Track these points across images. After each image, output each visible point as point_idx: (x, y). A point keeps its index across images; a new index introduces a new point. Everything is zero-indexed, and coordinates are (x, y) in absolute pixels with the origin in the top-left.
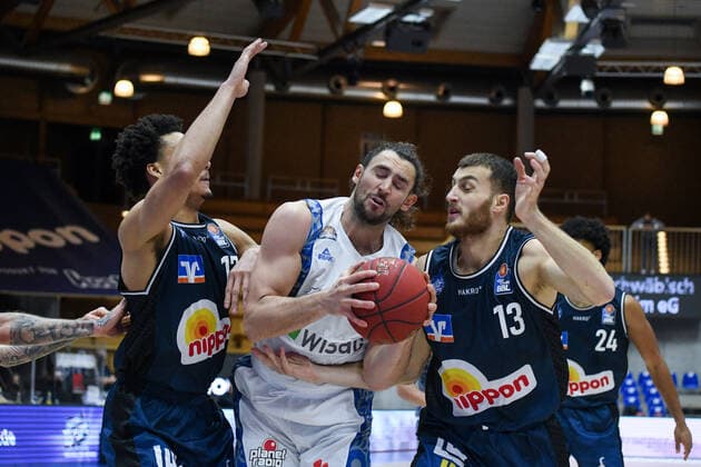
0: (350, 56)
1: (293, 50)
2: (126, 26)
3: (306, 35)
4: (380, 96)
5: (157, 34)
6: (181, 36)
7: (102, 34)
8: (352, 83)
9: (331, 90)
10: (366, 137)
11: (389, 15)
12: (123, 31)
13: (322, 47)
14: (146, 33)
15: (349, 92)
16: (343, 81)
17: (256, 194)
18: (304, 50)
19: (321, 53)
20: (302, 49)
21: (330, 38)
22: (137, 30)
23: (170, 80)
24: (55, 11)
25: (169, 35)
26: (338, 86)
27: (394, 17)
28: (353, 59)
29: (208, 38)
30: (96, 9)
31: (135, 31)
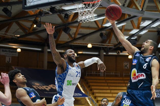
0: (121, 46)
1: (109, 46)
2: (75, 42)
3: (111, 42)
4: (127, 54)
5: (81, 44)
6: (86, 44)
7: (70, 44)
8: (121, 52)
9: (117, 53)
10: (125, 63)
11: (128, 38)
12: (74, 43)
13: (115, 45)
14: (79, 43)
15: (121, 54)
16: (119, 51)
17: (103, 75)
18: (111, 46)
19: (115, 46)
20: (111, 45)
21: (117, 43)
22: (77, 43)
23: (84, 53)
24: (60, 40)
25: (83, 44)
26: (119, 52)
27: (129, 38)
28: (121, 47)
29: (91, 44)
30: (68, 39)
31: (76, 43)
